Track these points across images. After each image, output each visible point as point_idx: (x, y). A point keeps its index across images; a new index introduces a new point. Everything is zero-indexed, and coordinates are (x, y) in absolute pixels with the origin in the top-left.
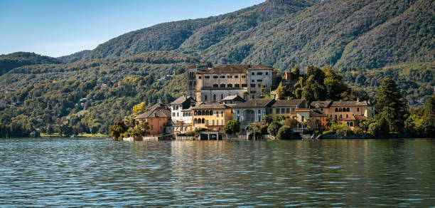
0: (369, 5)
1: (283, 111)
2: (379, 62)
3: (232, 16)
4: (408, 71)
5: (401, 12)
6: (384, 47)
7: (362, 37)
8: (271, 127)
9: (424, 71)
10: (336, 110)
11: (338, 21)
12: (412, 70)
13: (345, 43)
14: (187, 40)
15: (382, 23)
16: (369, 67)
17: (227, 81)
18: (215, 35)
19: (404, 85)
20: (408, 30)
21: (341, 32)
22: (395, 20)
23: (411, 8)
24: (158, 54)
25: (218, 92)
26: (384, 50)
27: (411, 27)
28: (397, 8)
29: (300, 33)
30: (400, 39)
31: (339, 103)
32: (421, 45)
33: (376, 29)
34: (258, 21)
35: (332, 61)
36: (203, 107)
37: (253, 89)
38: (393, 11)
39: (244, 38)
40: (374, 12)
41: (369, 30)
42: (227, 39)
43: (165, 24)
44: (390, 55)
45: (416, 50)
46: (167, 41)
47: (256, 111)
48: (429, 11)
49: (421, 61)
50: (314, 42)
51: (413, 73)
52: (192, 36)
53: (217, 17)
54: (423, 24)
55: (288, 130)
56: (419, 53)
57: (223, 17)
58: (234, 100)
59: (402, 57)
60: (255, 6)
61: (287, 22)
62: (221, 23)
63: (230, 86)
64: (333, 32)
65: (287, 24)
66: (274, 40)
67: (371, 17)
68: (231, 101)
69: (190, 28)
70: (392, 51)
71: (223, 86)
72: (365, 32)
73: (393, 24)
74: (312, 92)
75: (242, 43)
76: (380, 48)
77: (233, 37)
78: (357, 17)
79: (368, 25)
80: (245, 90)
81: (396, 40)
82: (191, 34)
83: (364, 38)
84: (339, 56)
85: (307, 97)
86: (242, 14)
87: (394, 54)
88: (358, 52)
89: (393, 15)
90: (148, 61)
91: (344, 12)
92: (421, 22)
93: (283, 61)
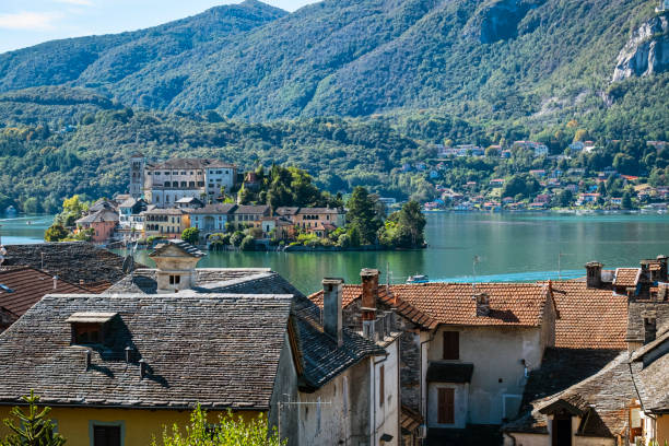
0: (353, 24)
1: (246, 218)
2: (366, 105)
3: (156, 32)
4: (405, 120)
5: (398, 35)
6: (372, 85)
7: (344, 70)
8: (234, 237)
9: (427, 122)
10: (304, 218)
11: (309, 46)
12: (410, 121)
13: (319, 78)
14: (90, 66)
15: (370, 50)
16: (352, 114)
17: (180, 178)
18: (132, 61)
19: (398, 144)
20: (406, 62)
21: (313, 63)
22: (388, 47)
23: (410, 30)
24: (51, 91)
25: (171, 192)
26: (373, 89)
27: (411, 57)
28: (392, 29)
29: (255, 62)
30: (395, 73)
31: (307, 210)
32: (423, 83)
33: (361, 58)
34: (195, 41)
35: (301, 103)
36: (157, 211)
37: (211, 190)
38: (385, 34)
39: (173, 67)
40: (359, 35)
41: (353, 59)
42: (149, 66)
43: (58, 42)
44: (381, 96)
45: (417, 90)
46: (61, 67)
47: (217, 217)
48: (435, 36)
49: (424, 106)
50: (275, 74)
51: (411, 125)
52: (99, 61)
53: (134, 34)
54: (427, 53)
55: (252, 241)
56: (420, 96)
57: (143, 33)
58: (191, 202)
59: (397, 100)
60: (190, 18)
61: (236, 44)
62: (140, 43)
63: (184, 183)
64: (302, 61)
65: (237, 48)
66: (218, 71)
67: (355, 42)
68: (187, 205)
69: (94, 48)
70: (383, 90)
71: (176, 184)
72: (348, 62)
73: (385, 53)
74: (277, 196)
75: (172, 74)
76: (367, 86)
77: (159, 64)
78: (337, 40)
79: (351, 53)
80: (202, 190)
81: (389, 76)
82: (97, 57)
83: (345, 70)
84: (310, 96)
85: (273, 202)
86: (170, 30)
87: (387, 94)
88: (336, 92)
89: (386, 39)
90: (38, 101)
91: (317, 33)
92: (424, 50)
93: (231, 101)
